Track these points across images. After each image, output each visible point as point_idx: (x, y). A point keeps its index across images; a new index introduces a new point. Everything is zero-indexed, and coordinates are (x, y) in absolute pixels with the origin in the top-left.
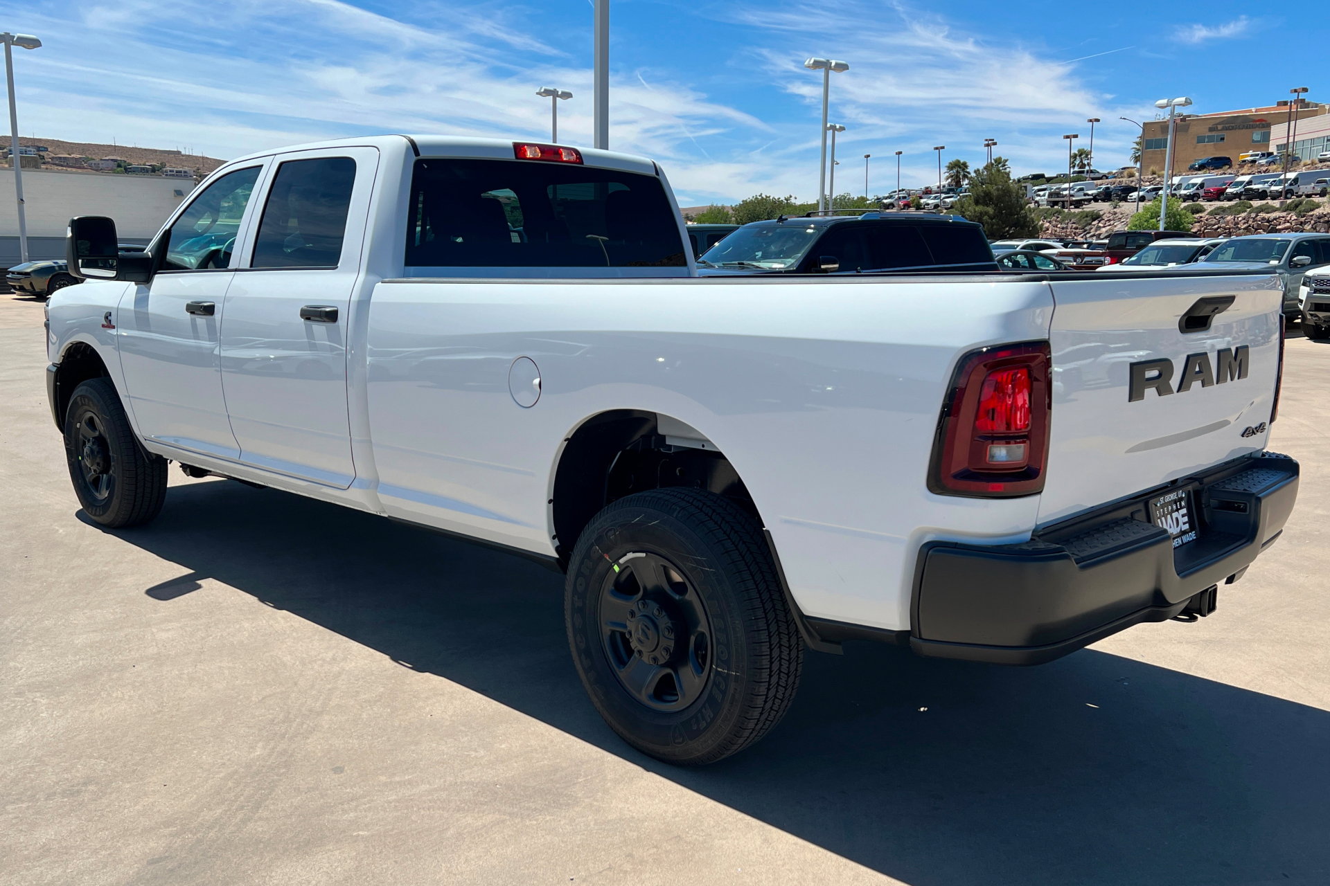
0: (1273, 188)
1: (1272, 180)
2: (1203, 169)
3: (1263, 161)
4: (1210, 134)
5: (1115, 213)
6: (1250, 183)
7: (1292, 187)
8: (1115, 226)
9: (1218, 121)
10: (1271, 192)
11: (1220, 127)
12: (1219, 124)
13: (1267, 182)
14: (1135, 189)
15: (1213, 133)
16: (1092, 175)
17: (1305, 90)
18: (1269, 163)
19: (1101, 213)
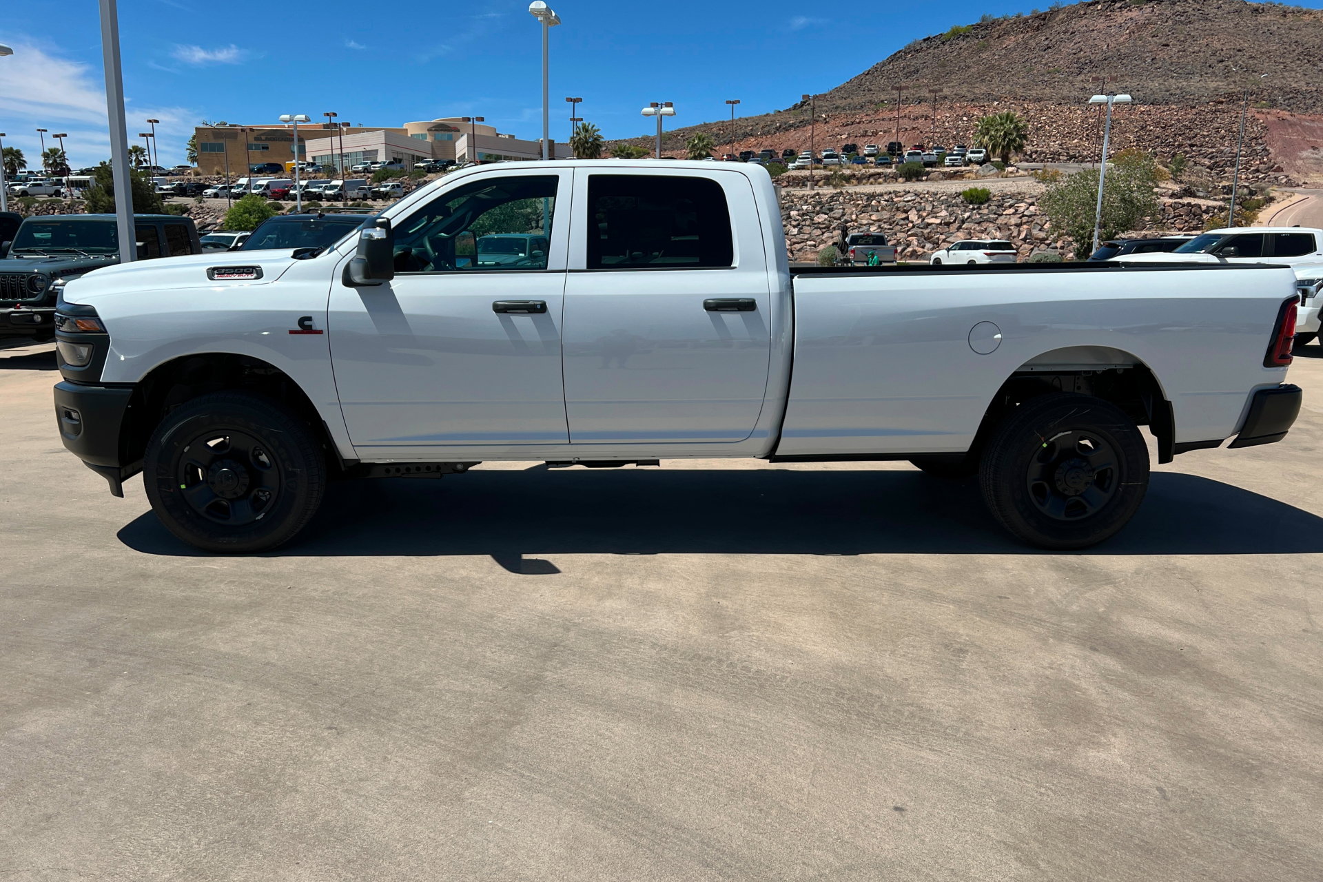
0: (327, 192)
1: (324, 185)
2: (262, 173)
3: (310, 170)
4: (255, 143)
5: (202, 208)
6: (307, 186)
7: (341, 192)
8: (206, 219)
9: (261, 132)
10: (326, 195)
11: (263, 138)
12: (262, 135)
13: (321, 187)
14: (209, 187)
15: (258, 143)
16: (159, 172)
17: (335, 115)
18: (315, 171)
19: (189, 206)
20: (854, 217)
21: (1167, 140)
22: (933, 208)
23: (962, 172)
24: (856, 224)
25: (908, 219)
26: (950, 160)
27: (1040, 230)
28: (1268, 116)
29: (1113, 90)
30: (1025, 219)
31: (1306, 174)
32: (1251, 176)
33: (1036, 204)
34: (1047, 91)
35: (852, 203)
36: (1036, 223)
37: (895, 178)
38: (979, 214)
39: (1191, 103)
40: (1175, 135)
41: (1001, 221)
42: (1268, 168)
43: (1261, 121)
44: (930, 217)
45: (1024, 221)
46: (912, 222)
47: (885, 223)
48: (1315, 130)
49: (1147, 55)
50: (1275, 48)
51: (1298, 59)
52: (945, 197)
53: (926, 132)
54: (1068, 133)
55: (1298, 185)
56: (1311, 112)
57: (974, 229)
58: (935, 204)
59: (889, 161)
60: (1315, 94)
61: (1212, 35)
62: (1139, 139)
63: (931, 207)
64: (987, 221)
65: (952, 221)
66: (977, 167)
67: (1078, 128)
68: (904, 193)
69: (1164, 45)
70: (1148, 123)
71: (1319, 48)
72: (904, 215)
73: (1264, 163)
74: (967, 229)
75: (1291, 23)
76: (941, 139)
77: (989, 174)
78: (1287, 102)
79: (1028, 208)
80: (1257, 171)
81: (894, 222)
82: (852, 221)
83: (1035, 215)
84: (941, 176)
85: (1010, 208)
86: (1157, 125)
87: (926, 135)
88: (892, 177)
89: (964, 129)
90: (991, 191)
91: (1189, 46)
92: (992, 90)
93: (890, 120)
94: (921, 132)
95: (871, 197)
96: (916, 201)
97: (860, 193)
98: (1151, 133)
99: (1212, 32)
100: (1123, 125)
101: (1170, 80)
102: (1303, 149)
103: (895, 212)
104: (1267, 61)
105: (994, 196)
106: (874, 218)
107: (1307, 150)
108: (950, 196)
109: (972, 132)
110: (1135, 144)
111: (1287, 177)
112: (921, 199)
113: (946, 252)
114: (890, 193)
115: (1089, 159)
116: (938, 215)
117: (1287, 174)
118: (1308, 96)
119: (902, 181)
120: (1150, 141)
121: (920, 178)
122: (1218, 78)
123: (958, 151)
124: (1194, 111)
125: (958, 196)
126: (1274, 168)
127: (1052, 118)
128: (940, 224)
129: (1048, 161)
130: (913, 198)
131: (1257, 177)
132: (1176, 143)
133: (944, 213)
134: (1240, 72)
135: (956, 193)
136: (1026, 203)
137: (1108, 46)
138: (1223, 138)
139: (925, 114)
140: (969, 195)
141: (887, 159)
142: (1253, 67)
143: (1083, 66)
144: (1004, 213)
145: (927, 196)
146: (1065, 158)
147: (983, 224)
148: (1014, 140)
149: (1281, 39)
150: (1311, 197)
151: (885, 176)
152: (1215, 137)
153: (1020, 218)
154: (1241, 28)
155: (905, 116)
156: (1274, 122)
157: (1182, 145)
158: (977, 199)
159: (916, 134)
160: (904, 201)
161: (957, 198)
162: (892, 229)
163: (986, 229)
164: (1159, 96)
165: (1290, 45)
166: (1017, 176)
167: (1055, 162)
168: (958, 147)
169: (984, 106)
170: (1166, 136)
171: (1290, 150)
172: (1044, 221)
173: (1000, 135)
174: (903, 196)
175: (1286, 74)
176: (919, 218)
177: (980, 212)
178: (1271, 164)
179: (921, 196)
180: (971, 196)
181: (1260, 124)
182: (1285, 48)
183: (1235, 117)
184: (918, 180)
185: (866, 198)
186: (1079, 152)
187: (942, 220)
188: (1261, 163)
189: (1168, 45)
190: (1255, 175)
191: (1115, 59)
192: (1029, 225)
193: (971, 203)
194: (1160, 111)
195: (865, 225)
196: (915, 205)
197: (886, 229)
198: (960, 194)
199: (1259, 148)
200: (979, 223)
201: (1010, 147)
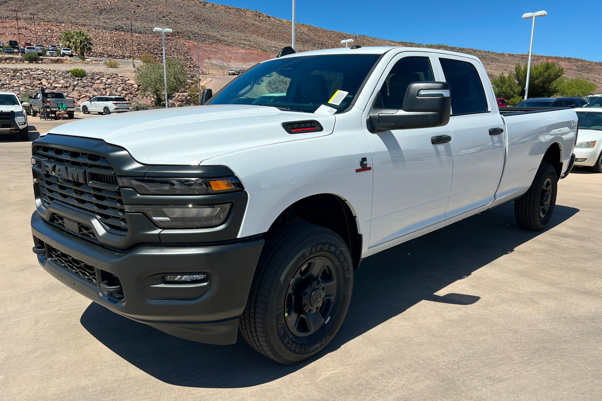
20: (8, 82)
21: (150, 51)
22: (55, 79)
23: (62, 60)
24: (10, 86)
25: (42, 84)
26: (50, 53)
27: (116, 91)
28: (189, 43)
29: (120, 25)
30: (107, 86)
31: (208, 70)
32: (188, 69)
33: (110, 78)
34: (87, 21)
35: (4, 74)
36: (113, 88)
37: (22, 61)
38: (82, 82)
39: (156, 34)
40: (154, 49)
41: (95, 86)
42: (194, 66)
43: (187, 45)
44: (54, 83)
45: (107, 87)
46: (45, 86)
47: (28, 86)
48: (208, 51)
49: (131, 9)
50: (184, 14)
51: (194, 20)
52: (61, 73)
53: (28, 37)
54: (105, 43)
55: (206, 74)
56: (205, 43)
57: (82, 90)
58: (56, 76)
59: (12, 51)
60: (204, 36)
61: (157, 4)
62: (139, 50)
63: (54, 78)
64: (88, 86)
65: (68, 86)
66: (69, 58)
67: (109, 42)
68: (35, 70)
69: (137, 6)
70: (141, 42)
71: (201, 16)
72: (39, 82)
73: (192, 64)
74: (77, 90)
75: (188, 4)
76: (38, 41)
77: (77, 62)
78: (194, 38)
79: (107, 80)
80: (190, 67)
81: (34, 85)
82: (7, 84)
83: (111, 84)
84: (50, 61)
85: (98, 80)
86: (145, 43)
87: (28, 38)
88: (20, 60)
89: (50, 37)
90: (86, 71)
91: (149, 8)
92: (57, 18)
93: (3, 28)
94: (25, 36)
95: (15, 71)
96: (44, 74)
97: (7, 69)
98: (143, 47)
99: (157, 3)
100: (130, 42)
101: (144, 23)
102: (205, 59)
103: (33, 80)
104: (182, 19)
105: (88, 73)
106: (20, 82)
107: (207, 59)
108: (63, 72)
109: (55, 38)
110: (137, 51)
111: (202, 70)
112: (47, 73)
113: (89, 102)
114: (27, 69)
115: (118, 57)
116: (59, 82)
117: (201, 69)
118: (202, 36)
119: (27, 63)
120: (143, 50)
121: (37, 62)
122: (164, 24)
123: (52, 48)
124: (159, 38)
125: (68, 73)
126: (196, 66)
127: (96, 35)
128: (62, 87)
129: (99, 57)
130: (42, 72)
131: (190, 70)
132: (155, 53)
133: (62, 81)
134: (173, 23)
135: (66, 71)
136: (106, 77)
137: (110, 3)
138: (173, 51)
139: (24, 26)
140: (74, 72)
141: (11, 50)
142: (177, 21)
143: (101, 11)
144: (96, 82)
145: (50, 72)
146: (107, 56)
147: (86, 88)
148: (86, 45)
149: (186, 10)
150: (214, 79)
151: (16, 59)
152: (170, 51)
153: (105, 85)
154: (168, 3)
155: (12, 27)
156: (192, 47)
157: (157, 54)
158: (79, 75)
159: (22, 37)
160: (36, 74)
161: (67, 73)
162: (33, 89)
163: (88, 90)
164: (142, 30)
165: (190, 13)
166: (93, 64)
167: (102, 58)
168: (52, 46)
169: (58, 26)
170: (150, 49)
171: (200, 58)
172: (117, 87)
173: (78, 42)
174: (35, 71)
175: (191, 26)
176: (48, 84)
177: (83, 81)
178: (195, 65)
179: (46, 72)
180: (76, 72)
181: (187, 47)
182: (188, 14)
183: (177, 43)
184: (37, 63)
185: (12, 71)
186: (113, 53)
187: (62, 85)
188: (191, 64)
189: (139, 6)
190: (190, 69)
191: (116, 9)
192: (110, 89)
193: (76, 76)
194: (144, 37)
195: (16, 87)
196: (44, 77)
197: (30, 89)
198: (69, 72)
199: (189, 57)
200: (84, 87)
201: (84, 48)
